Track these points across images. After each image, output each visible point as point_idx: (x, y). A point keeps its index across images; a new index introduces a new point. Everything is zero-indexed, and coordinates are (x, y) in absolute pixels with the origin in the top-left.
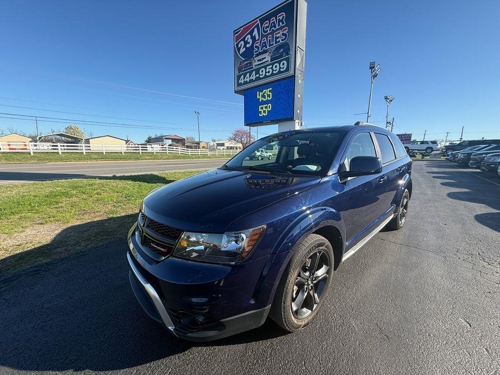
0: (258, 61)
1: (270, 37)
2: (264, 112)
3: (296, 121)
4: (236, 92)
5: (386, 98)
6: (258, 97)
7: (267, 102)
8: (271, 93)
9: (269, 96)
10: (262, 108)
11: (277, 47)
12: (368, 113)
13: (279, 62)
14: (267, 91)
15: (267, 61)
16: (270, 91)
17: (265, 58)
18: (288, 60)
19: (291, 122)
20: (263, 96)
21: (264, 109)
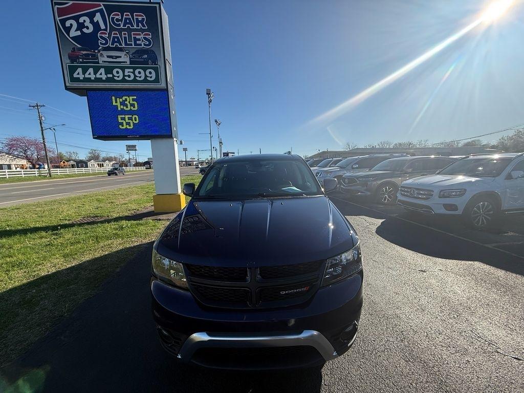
0: (108, 57)
1: (125, 34)
2: (128, 124)
3: (175, 139)
4: (67, 88)
5: (216, 121)
6: (114, 104)
7: (131, 112)
8: (135, 103)
9: (133, 105)
10: (124, 119)
11: (138, 50)
12: (210, 134)
13: (145, 69)
14: (130, 99)
15: (124, 62)
16: (133, 100)
17: (121, 57)
18: (156, 70)
19: (169, 140)
20: (123, 103)
21: (127, 121)
